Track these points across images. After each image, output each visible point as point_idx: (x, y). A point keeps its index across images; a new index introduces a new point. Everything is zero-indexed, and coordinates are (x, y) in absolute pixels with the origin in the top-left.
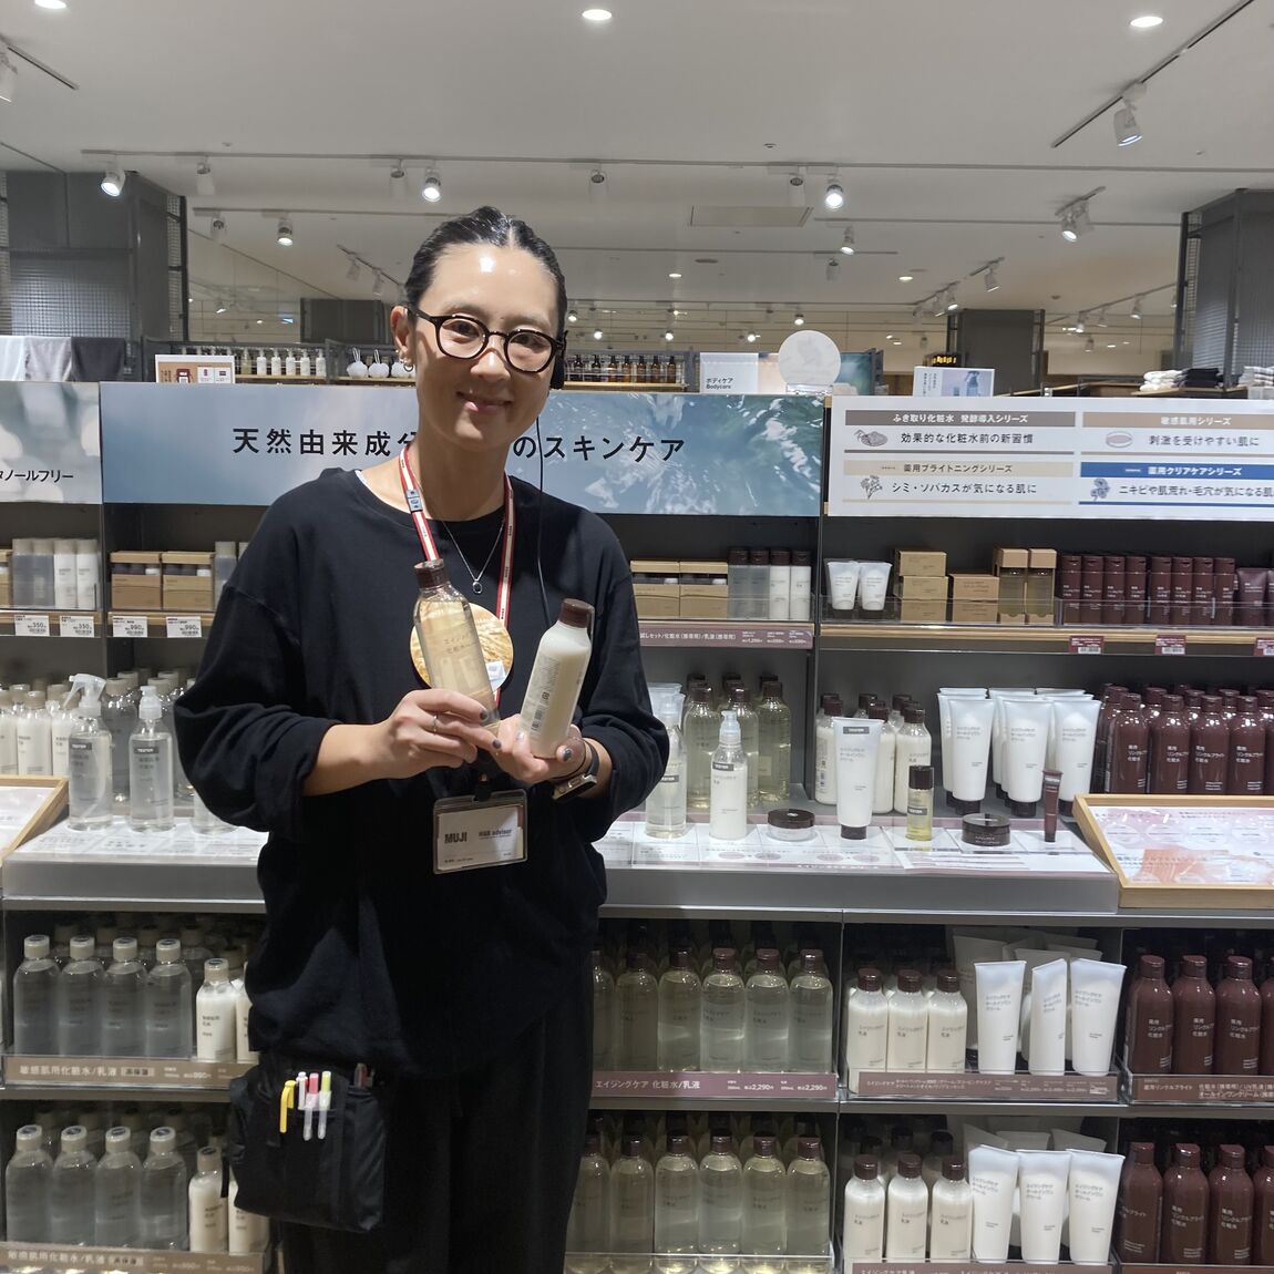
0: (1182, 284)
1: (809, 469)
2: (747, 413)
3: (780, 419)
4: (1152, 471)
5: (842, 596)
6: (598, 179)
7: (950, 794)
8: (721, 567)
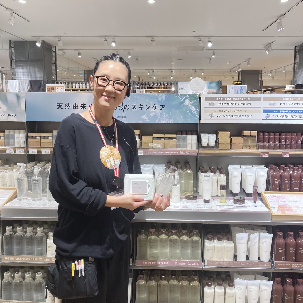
0: (295, 64)
1: (196, 112)
2: (181, 98)
3: (189, 100)
4: (281, 111)
5: (204, 143)
6: (153, 41)
7: (231, 191)
8: (174, 136)
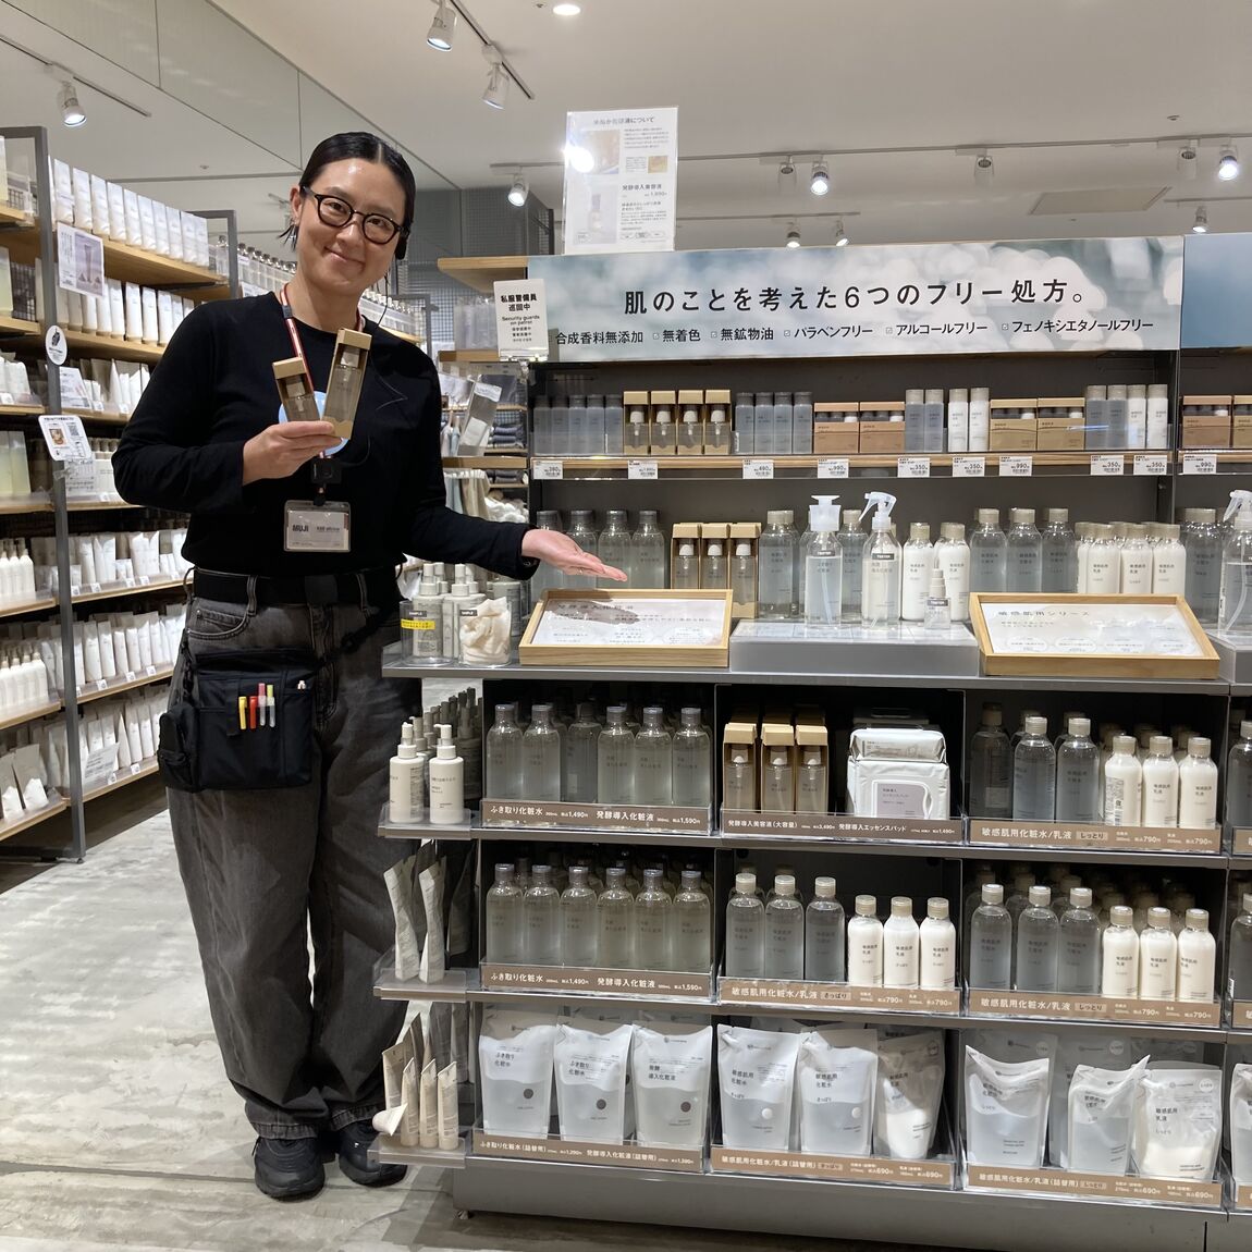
6: (985, 164)
